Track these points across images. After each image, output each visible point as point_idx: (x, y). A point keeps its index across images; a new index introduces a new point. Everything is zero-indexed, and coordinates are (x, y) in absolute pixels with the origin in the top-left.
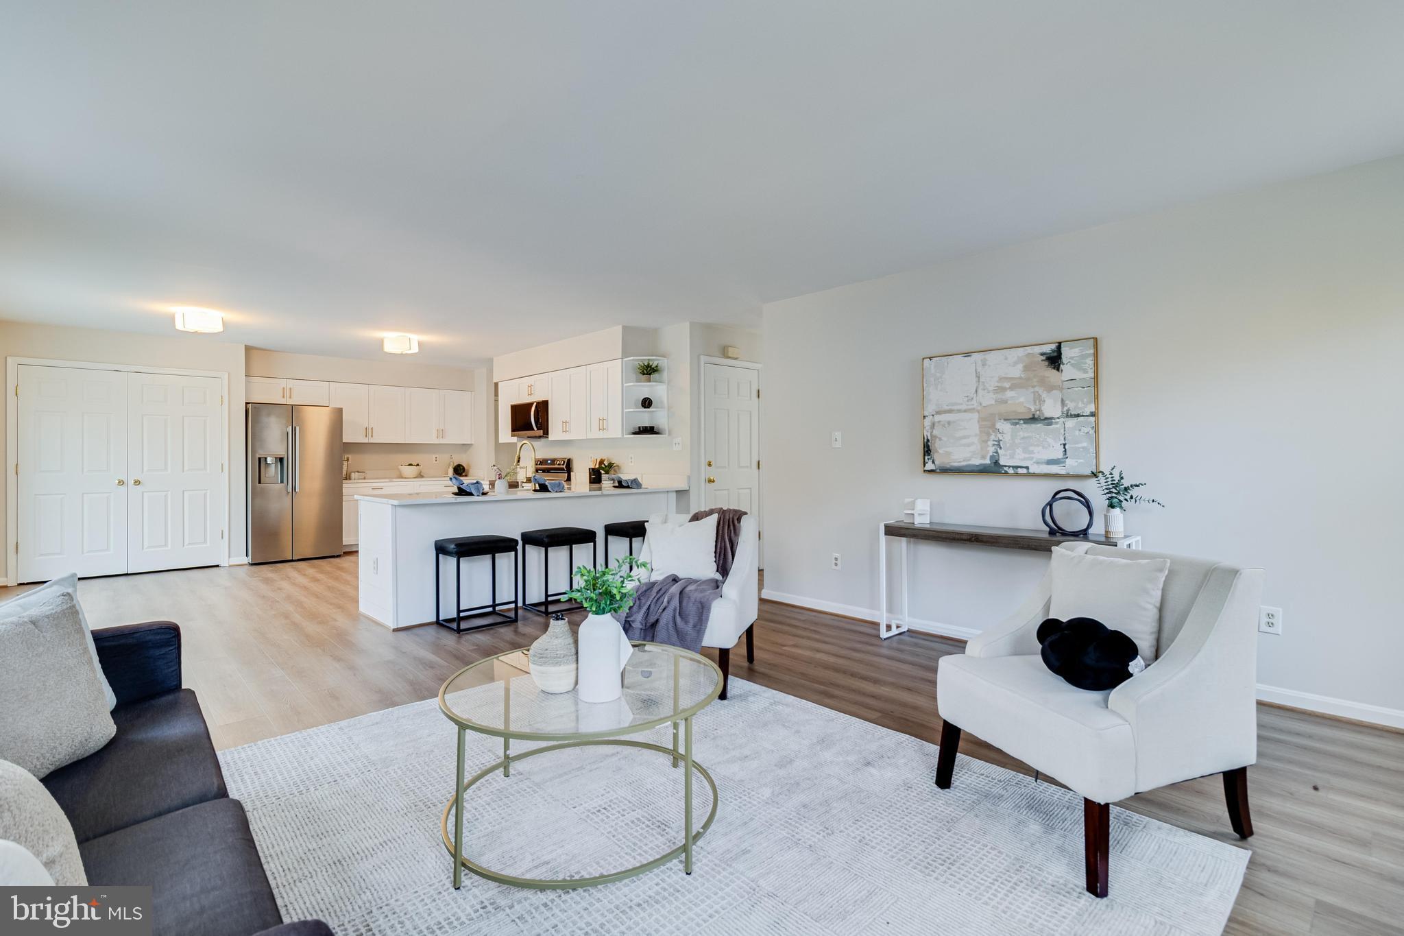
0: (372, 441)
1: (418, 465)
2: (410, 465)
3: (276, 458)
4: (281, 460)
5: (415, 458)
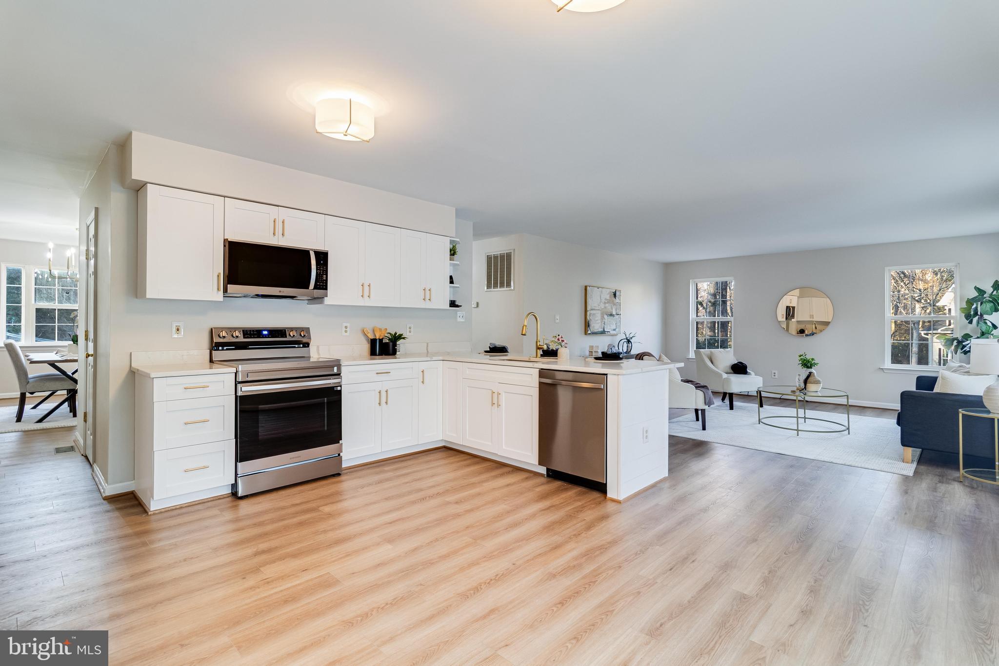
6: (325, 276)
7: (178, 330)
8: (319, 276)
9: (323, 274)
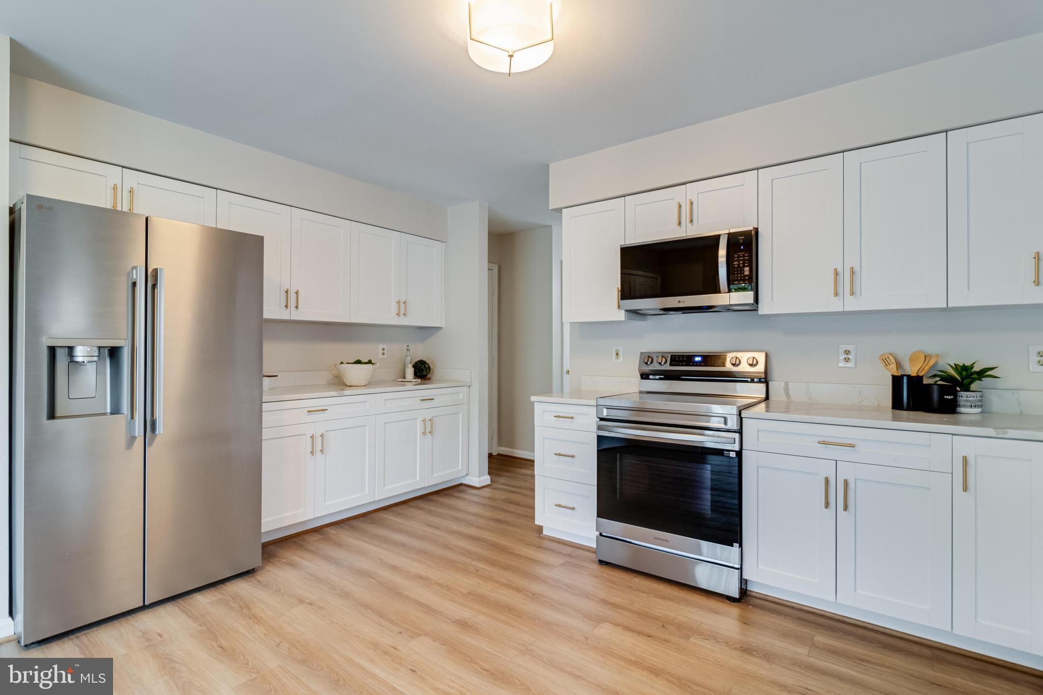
0: (296, 316)
1: (370, 362)
2: (358, 362)
3: (99, 348)
4: (114, 353)
5: (363, 351)
6: (747, 269)
7: (617, 354)
8: (737, 271)
9: (744, 266)
